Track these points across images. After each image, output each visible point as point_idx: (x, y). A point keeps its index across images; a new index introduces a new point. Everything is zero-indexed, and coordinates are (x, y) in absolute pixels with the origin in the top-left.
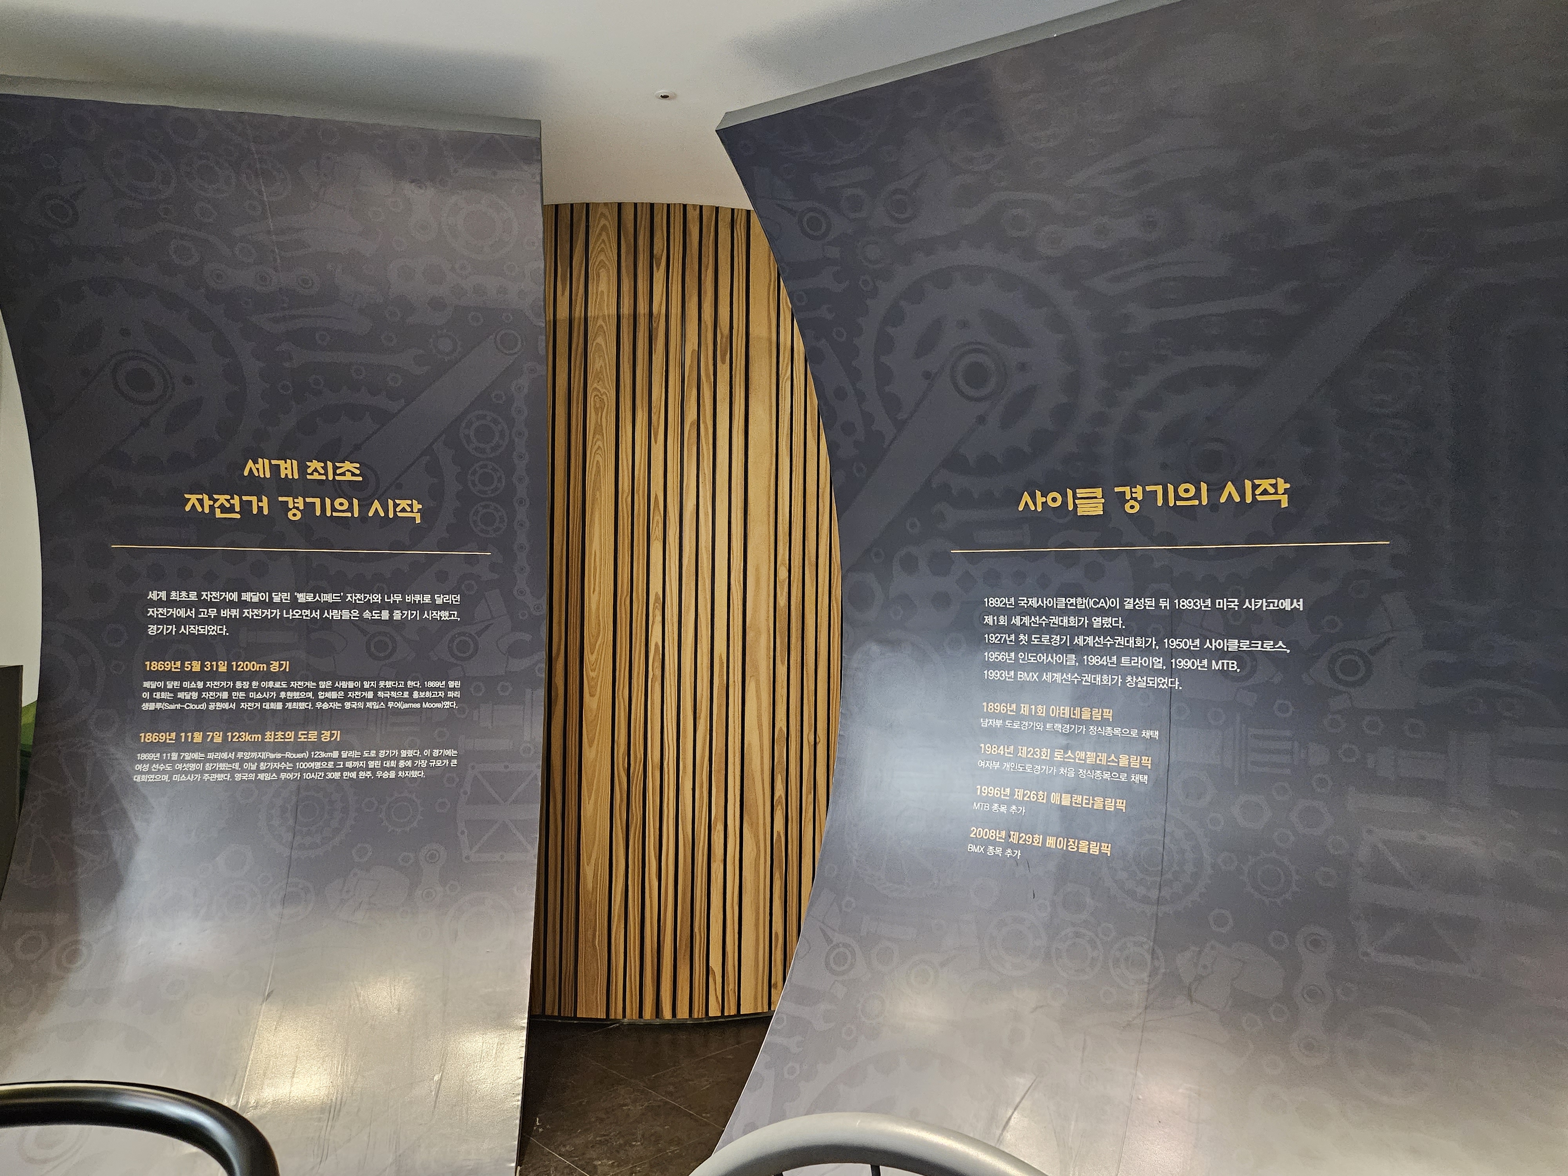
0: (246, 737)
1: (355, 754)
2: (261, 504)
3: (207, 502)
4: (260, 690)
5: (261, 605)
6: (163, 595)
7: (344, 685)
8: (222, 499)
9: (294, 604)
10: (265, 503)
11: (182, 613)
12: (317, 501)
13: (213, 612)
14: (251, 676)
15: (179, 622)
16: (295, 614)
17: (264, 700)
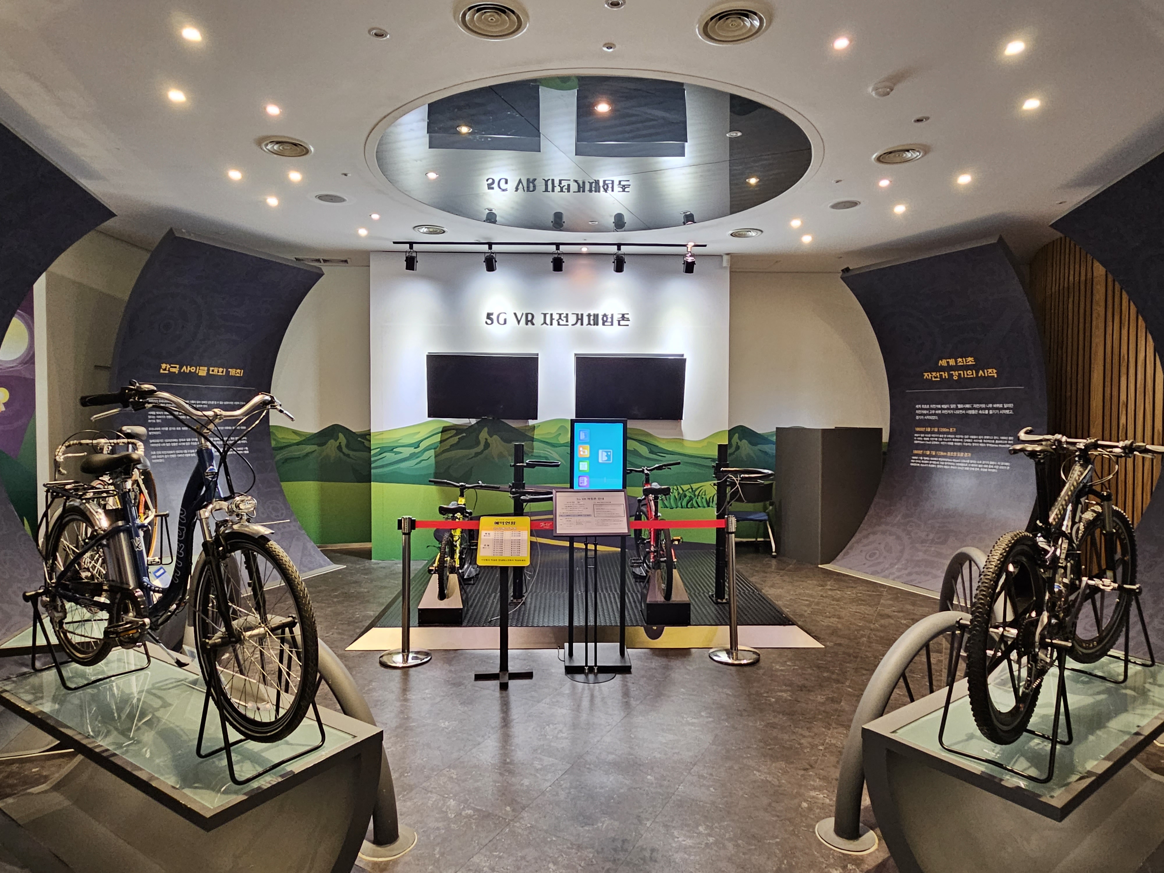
0: (942, 454)
1: (975, 462)
2: (945, 375)
3: (930, 376)
4: (947, 438)
5: (948, 409)
6: (920, 406)
7: (972, 437)
8: (934, 374)
9: (957, 409)
10: (946, 374)
11: (925, 412)
12: (962, 372)
13: (933, 412)
14: (944, 433)
15: (924, 415)
16: (957, 412)
17: (948, 441)
